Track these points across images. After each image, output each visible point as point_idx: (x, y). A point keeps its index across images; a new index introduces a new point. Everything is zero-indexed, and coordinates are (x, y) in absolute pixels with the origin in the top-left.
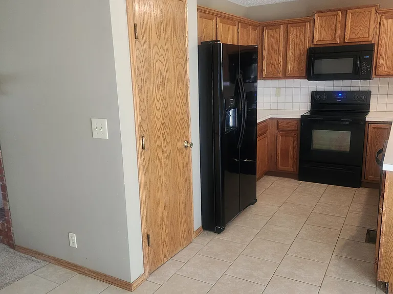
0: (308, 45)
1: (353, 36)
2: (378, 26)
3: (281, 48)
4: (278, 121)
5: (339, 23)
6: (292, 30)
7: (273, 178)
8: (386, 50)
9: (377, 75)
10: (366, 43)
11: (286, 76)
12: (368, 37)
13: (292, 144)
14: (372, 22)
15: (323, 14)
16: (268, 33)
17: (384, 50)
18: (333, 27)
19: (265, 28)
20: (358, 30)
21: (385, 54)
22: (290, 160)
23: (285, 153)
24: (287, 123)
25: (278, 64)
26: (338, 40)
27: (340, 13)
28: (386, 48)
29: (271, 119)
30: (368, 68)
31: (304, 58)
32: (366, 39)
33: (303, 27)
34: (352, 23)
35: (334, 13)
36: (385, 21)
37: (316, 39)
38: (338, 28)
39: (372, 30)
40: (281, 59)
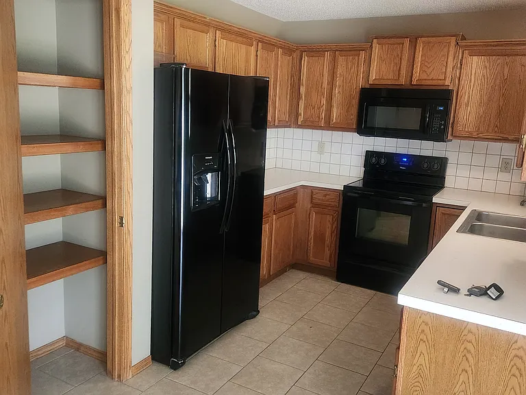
0: (361, 83)
1: (424, 76)
2: (459, 65)
3: (325, 85)
4: (313, 190)
5: (406, 56)
6: (341, 60)
7: (302, 275)
8: (468, 101)
9: (455, 136)
10: (442, 88)
11: (329, 126)
12: (445, 79)
13: (329, 226)
14: (451, 58)
15: (385, 40)
16: (308, 62)
17: (466, 100)
18: (397, 60)
19: (304, 54)
20: (432, 68)
21: (467, 105)
22: (327, 249)
23: (320, 238)
24: (325, 195)
25: (319, 108)
26: (403, 81)
27: (407, 42)
28: (469, 97)
29: (303, 186)
30: (441, 125)
31: (355, 102)
32: (441, 83)
33: (356, 58)
34: (424, 58)
35: (399, 40)
36: (469, 58)
37: (373, 76)
38: (404, 63)
39: (449, 69)
40: (324, 101)
